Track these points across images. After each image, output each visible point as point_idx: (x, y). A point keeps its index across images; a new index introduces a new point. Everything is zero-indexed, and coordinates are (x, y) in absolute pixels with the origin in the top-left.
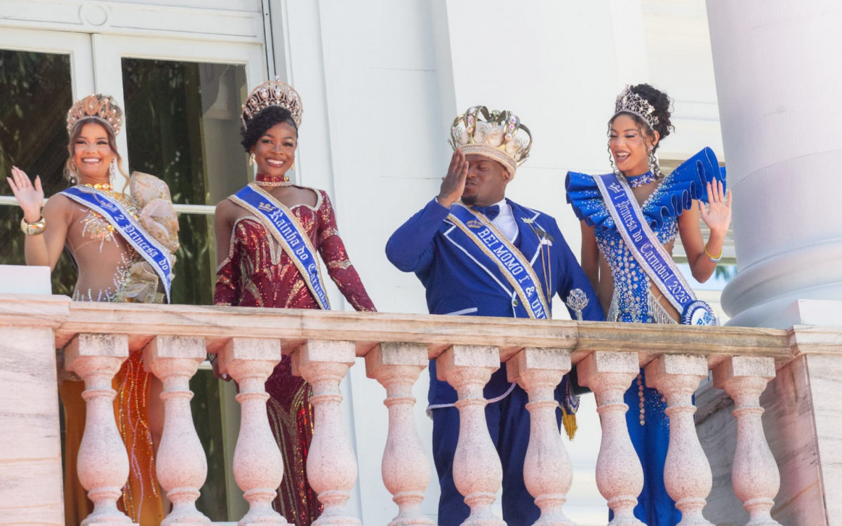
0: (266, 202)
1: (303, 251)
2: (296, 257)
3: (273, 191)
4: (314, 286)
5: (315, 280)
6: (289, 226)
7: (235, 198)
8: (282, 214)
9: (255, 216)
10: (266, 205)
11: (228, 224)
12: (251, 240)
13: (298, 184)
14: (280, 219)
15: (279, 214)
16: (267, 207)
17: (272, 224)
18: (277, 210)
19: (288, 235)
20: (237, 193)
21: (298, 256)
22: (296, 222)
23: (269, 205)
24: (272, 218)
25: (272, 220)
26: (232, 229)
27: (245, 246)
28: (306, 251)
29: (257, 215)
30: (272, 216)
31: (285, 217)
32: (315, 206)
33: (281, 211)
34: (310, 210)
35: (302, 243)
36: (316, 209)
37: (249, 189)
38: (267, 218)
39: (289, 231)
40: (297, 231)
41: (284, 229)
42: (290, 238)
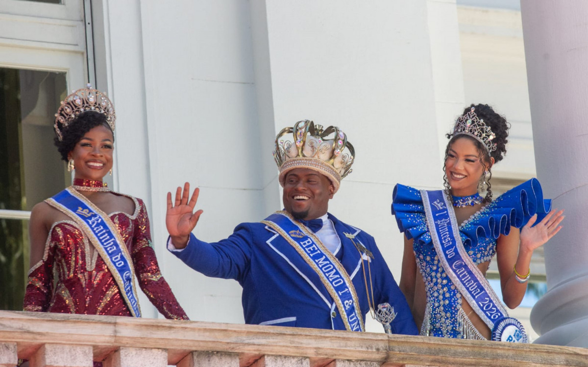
0: (85, 207)
1: (119, 259)
2: (112, 264)
3: (92, 197)
4: (127, 293)
5: (129, 288)
6: (106, 232)
7: (52, 201)
8: (100, 220)
9: (73, 220)
10: (84, 210)
11: (45, 227)
12: (68, 245)
13: (115, 191)
15: (98, 220)
16: (85, 212)
17: (90, 230)
18: (95, 215)
19: (105, 241)
20: (54, 196)
21: (114, 263)
22: (115, 229)
23: (87, 210)
24: (91, 223)
25: (90, 226)
26: (48, 232)
27: (61, 250)
28: (122, 258)
29: (75, 220)
30: (90, 222)
31: (103, 223)
32: (132, 215)
33: (100, 217)
34: (128, 218)
35: (119, 251)
36: (134, 217)
37: (67, 193)
38: (85, 223)
39: (106, 237)
40: (115, 238)
41: (102, 235)
42: (107, 244)
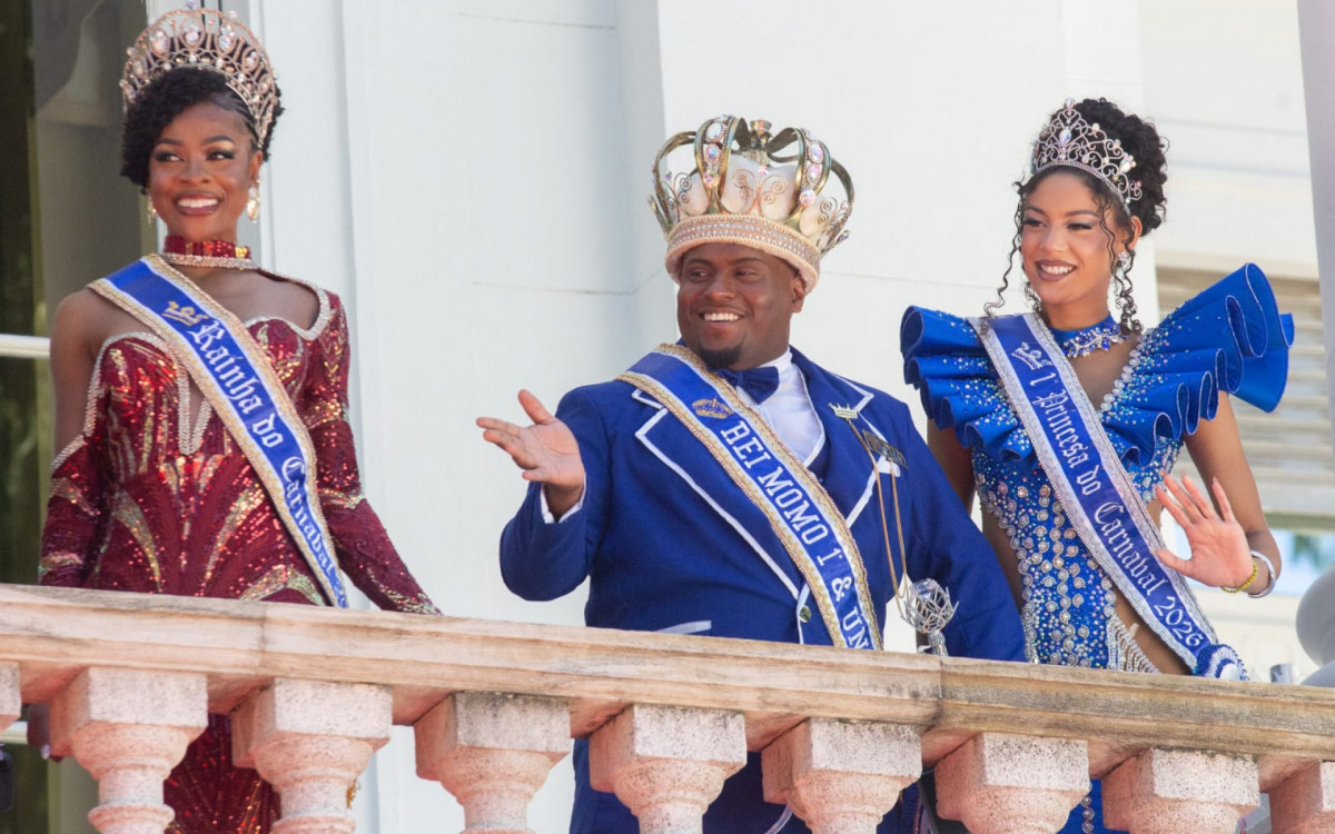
0: (184, 301)
1: (271, 426)
2: (252, 441)
3: (207, 280)
4: (293, 511)
5: (298, 497)
6: (237, 363)
7: (105, 286)
8: (221, 333)
9: (154, 332)
10: (184, 309)
11: (86, 351)
12: (139, 392)
13: (266, 267)
14: (216, 345)
15: (215, 333)
16: (185, 314)
17: (195, 356)
18: (210, 321)
19: (236, 385)
20: (111, 276)
21: (258, 439)
22: (257, 355)
23: (191, 309)
24: (197, 341)
25: (197, 347)
26: (94, 361)
27: (119, 407)
28: (280, 426)
29: (157, 330)
30: (197, 337)
31: (228, 342)
32: (309, 328)
33: (221, 326)
34: (293, 333)
35: (268, 405)
36: (311, 335)
37: (145, 267)
38: (182, 340)
39: (236, 375)
40: (257, 378)
41: (224, 371)
42: (238, 393)
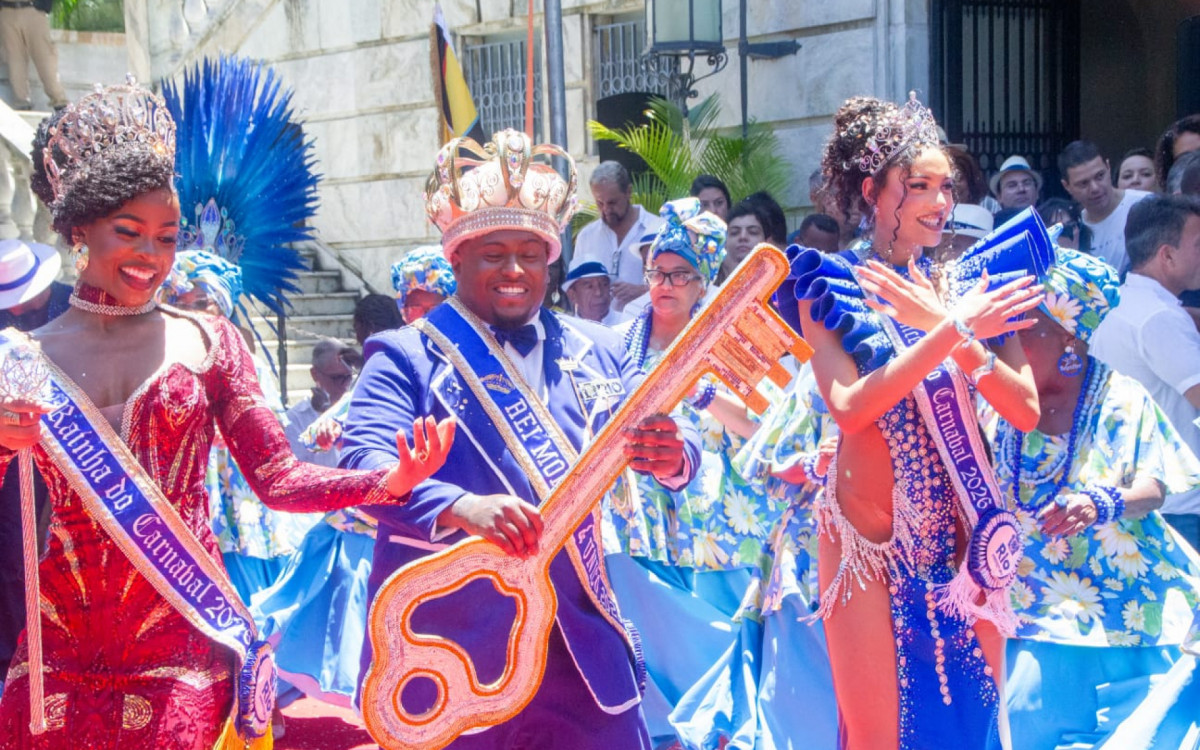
1: (121, 491)
6: (87, 437)
8: (71, 409)
15: (67, 411)
21: (109, 503)
28: (130, 488)
31: (78, 417)
35: (118, 473)
42: (89, 465)
